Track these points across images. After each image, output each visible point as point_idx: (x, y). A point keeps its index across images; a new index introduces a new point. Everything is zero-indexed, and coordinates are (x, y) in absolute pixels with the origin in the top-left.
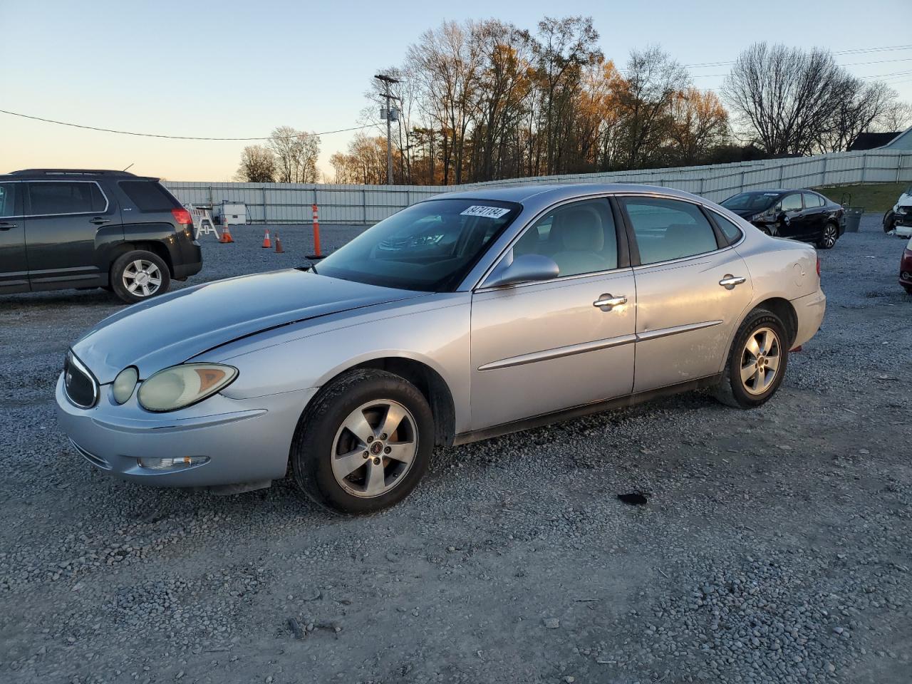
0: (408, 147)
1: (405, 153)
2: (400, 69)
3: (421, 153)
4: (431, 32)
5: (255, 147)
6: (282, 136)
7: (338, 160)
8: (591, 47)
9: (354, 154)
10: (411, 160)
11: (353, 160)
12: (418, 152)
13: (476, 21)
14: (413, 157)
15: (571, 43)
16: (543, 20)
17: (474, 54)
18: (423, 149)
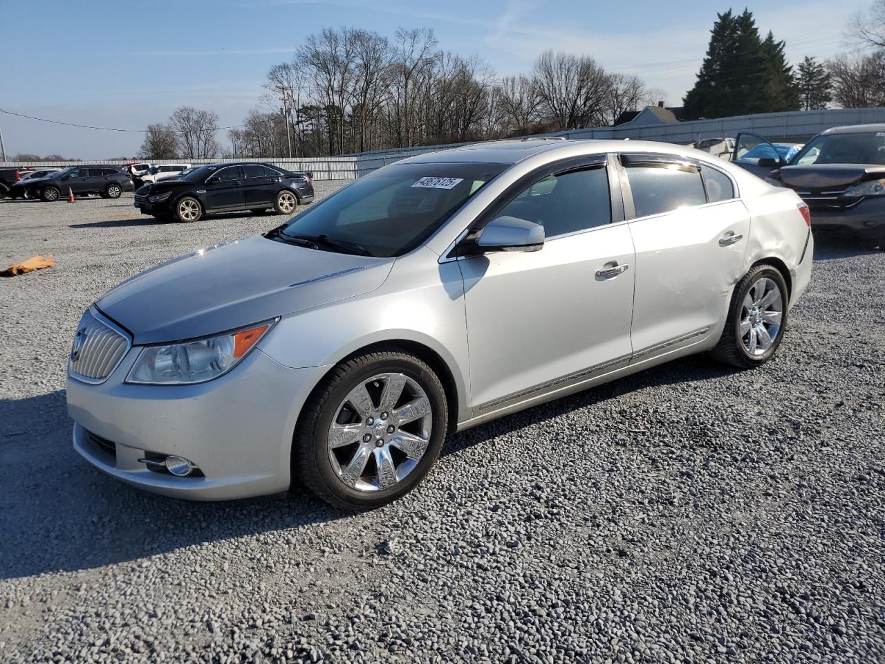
0: (298, 123)
1: (296, 127)
2: (289, 64)
3: (310, 127)
4: (313, 37)
5: (157, 125)
6: (184, 115)
7: (235, 135)
8: (434, 50)
9: (250, 129)
10: (301, 135)
11: (248, 134)
12: (307, 126)
13: (348, 28)
14: (303, 131)
15: (419, 46)
16: (398, 30)
17: (347, 53)
18: (311, 124)
